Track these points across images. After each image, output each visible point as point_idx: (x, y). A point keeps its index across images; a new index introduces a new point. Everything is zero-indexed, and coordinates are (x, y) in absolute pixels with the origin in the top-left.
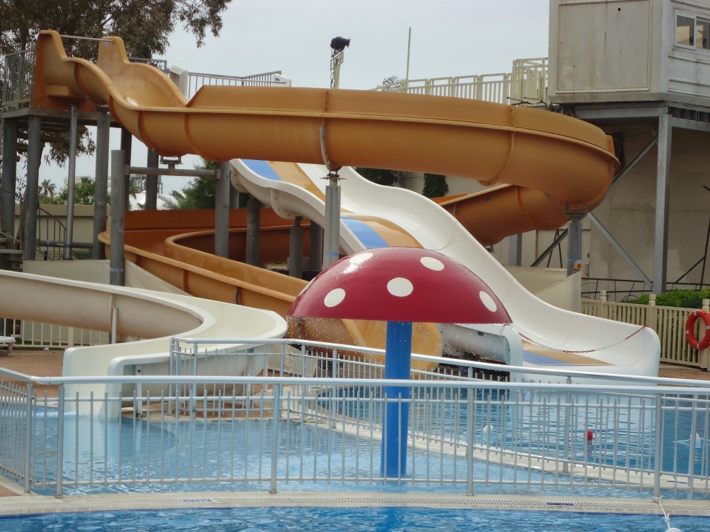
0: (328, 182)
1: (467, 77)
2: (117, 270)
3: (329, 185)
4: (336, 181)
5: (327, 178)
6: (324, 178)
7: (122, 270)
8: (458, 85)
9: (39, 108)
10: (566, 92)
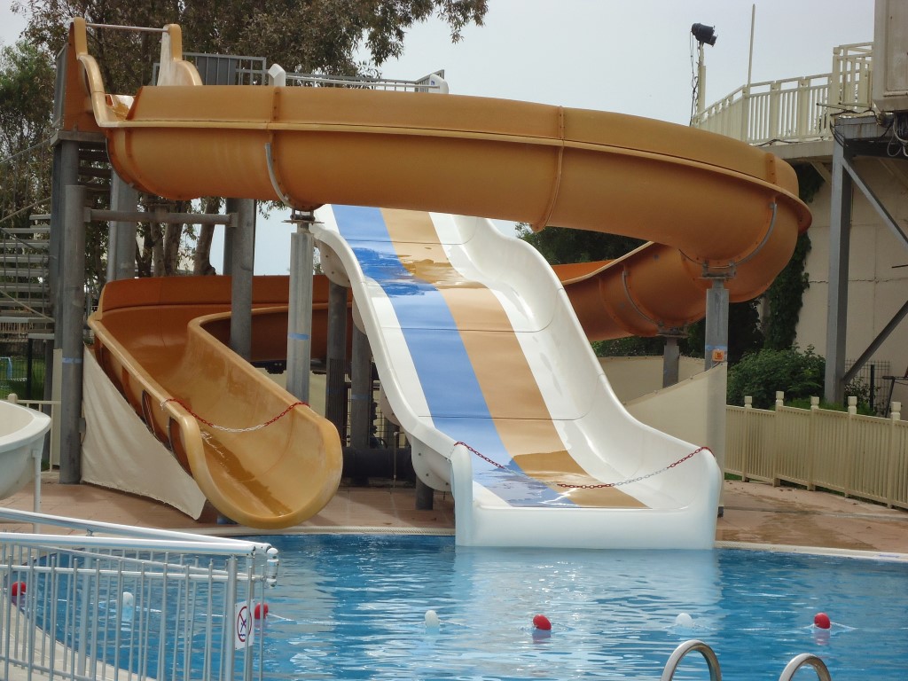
0: (294, 228)
1: (820, 76)
2: (70, 361)
3: (296, 231)
4: (306, 226)
5: (292, 222)
6: (287, 221)
7: (78, 361)
8: (809, 89)
9: (74, 130)
10: (897, 93)
